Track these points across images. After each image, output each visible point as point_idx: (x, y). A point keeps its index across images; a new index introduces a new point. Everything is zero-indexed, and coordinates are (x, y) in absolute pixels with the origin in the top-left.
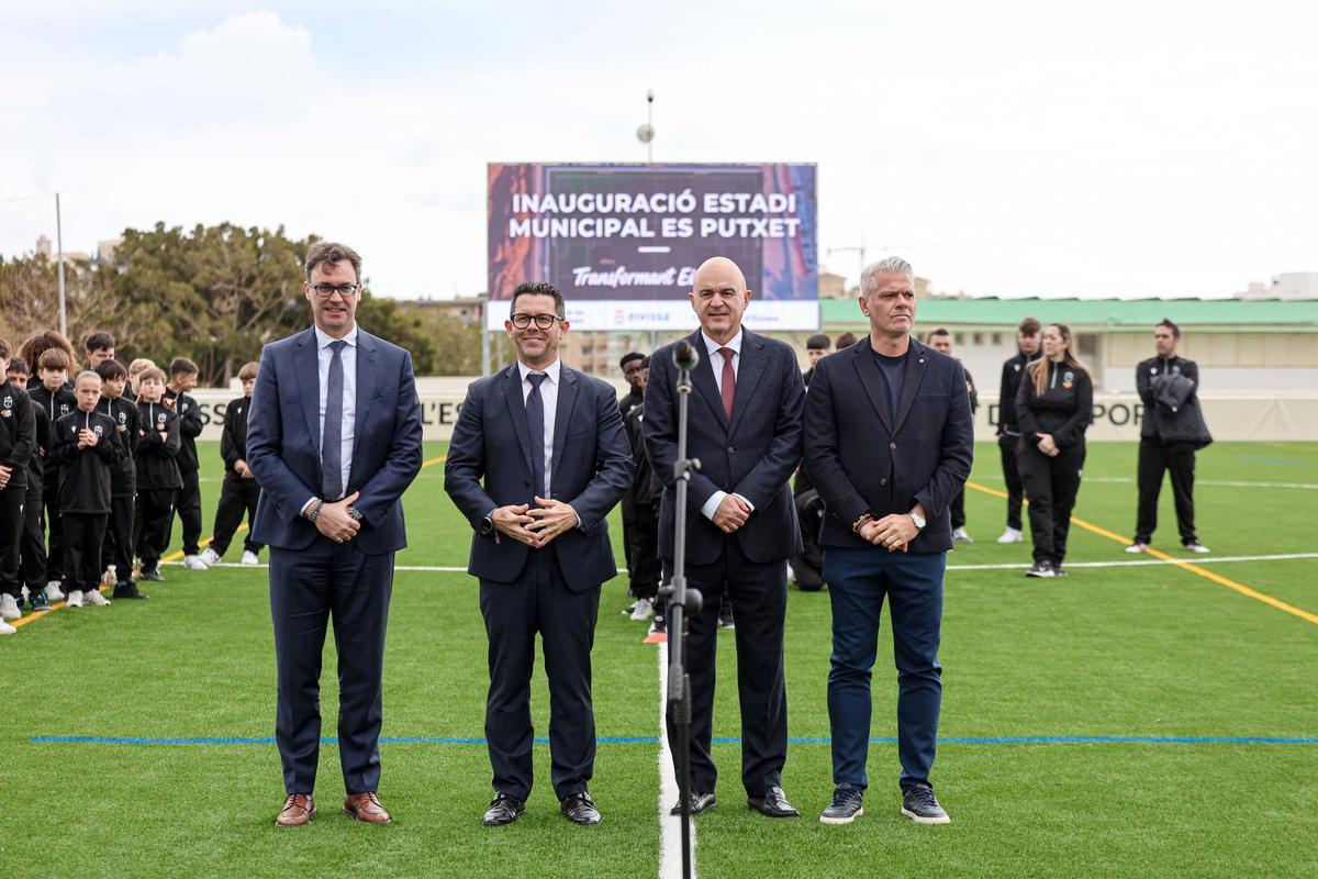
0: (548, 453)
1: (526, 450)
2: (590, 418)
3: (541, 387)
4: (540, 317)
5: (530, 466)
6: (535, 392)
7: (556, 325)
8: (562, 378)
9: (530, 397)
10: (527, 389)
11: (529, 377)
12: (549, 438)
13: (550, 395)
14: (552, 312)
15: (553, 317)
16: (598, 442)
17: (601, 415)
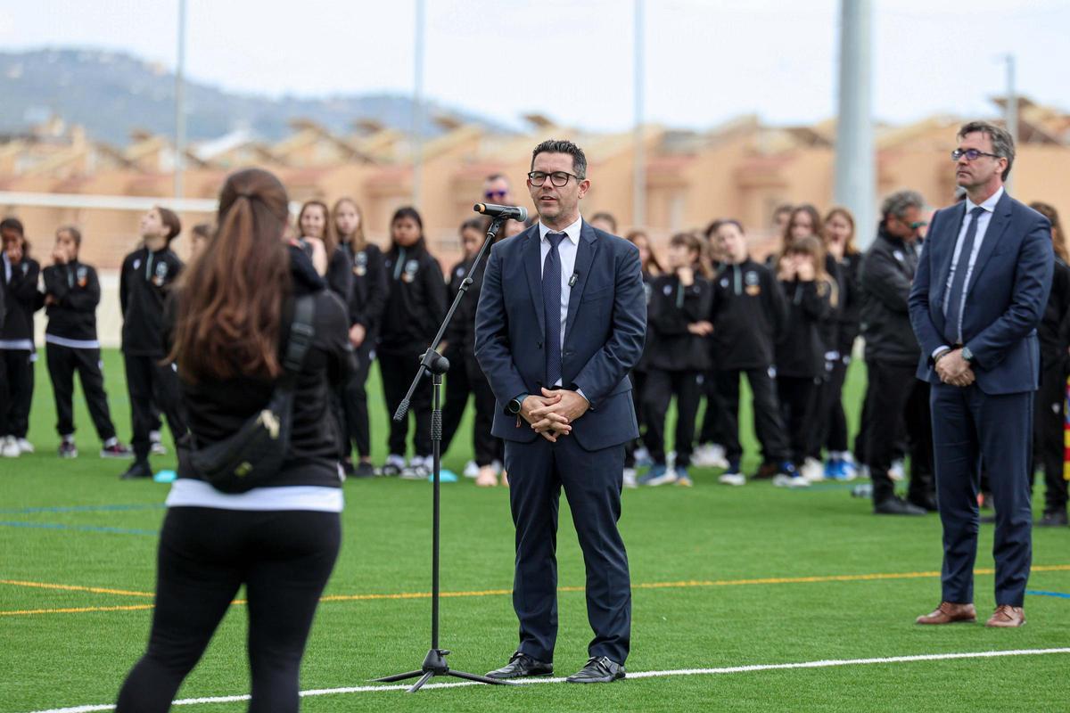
0: (564, 313)
1: (540, 311)
2: (608, 279)
3: (559, 247)
4: (555, 175)
5: (543, 327)
6: (553, 253)
7: (572, 183)
8: (582, 238)
9: (548, 257)
10: (545, 249)
11: (547, 235)
12: (565, 300)
13: (568, 256)
14: (569, 170)
15: (568, 175)
16: (615, 302)
17: (620, 274)
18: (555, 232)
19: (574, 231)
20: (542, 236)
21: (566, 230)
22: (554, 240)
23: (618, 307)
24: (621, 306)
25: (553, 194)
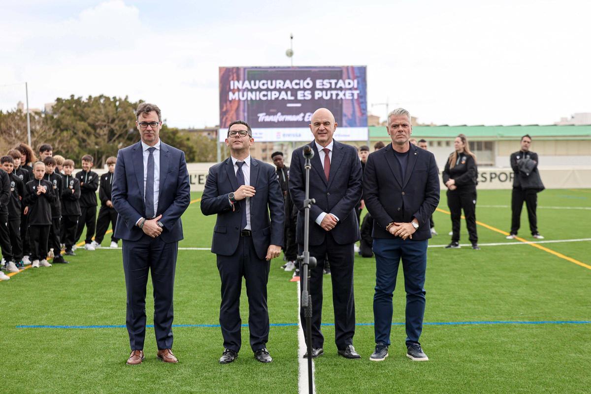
8: (251, 163)
9: (238, 172)
11: (236, 163)
13: (246, 171)
16: (269, 192)
17: (270, 180)
18: (240, 161)
19: (248, 161)
20: (234, 163)
21: (245, 160)
22: (240, 165)
23: (271, 195)
24: (272, 193)
25: (240, 140)
